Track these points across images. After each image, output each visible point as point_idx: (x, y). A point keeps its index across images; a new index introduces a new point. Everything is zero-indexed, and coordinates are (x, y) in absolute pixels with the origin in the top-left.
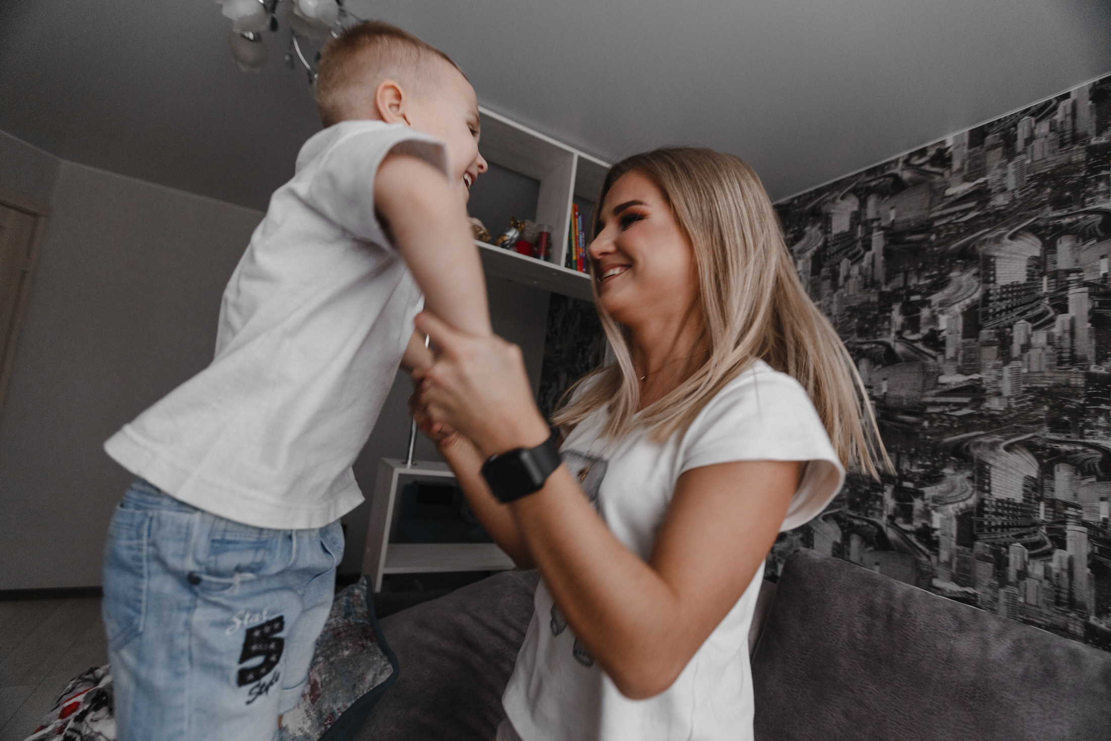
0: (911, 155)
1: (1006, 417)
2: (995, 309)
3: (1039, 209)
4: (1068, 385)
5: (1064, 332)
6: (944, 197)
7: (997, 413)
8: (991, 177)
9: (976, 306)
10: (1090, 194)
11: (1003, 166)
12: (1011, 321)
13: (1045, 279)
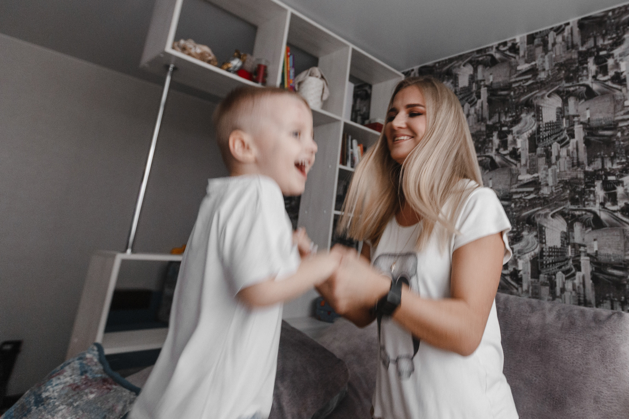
0: (499, 45)
1: (551, 198)
2: (543, 136)
3: (560, 82)
4: (577, 178)
5: (574, 149)
6: (517, 71)
7: (547, 196)
8: (538, 62)
9: (534, 134)
10: (580, 76)
11: (543, 57)
12: (550, 143)
13: (564, 119)
